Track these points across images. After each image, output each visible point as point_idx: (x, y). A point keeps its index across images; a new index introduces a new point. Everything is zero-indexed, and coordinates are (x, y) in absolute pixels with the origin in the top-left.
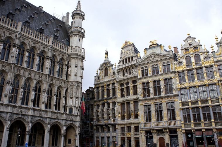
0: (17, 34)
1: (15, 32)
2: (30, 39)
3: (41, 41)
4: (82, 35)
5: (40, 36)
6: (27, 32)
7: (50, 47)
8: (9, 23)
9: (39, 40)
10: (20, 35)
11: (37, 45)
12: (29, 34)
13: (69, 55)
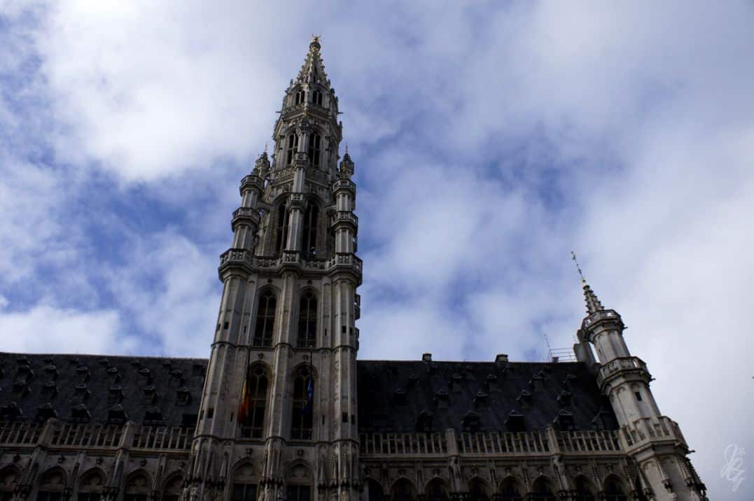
0: (452, 464)
1: (445, 461)
2: (490, 461)
3: (522, 454)
4: (639, 378)
5: (517, 442)
6: (475, 447)
7: (556, 461)
8: (422, 445)
9: (517, 454)
10: (458, 465)
11: (518, 470)
12: (483, 450)
13: (628, 458)
